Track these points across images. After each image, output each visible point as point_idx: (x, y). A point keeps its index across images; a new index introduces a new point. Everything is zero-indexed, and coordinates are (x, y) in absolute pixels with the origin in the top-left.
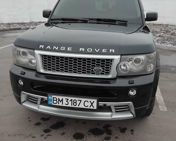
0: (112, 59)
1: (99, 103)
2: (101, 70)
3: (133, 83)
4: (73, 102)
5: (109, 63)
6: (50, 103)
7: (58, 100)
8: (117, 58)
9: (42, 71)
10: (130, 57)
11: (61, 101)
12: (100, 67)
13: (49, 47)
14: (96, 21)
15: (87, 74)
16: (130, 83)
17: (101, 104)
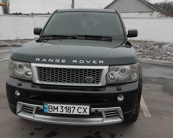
0: (101, 69)
1: (92, 109)
2: (92, 79)
3: (121, 90)
4: (67, 109)
5: (99, 72)
6: (45, 111)
7: (53, 108)
8: (106, 68)
9: (38, 82)
10: (117, 67)
11: (56, 109)
12: (91, 77)
13: (45, 60)
14: (84, 37)
15: (80, 83)
16: (118, 90)
17: (93, 109)
